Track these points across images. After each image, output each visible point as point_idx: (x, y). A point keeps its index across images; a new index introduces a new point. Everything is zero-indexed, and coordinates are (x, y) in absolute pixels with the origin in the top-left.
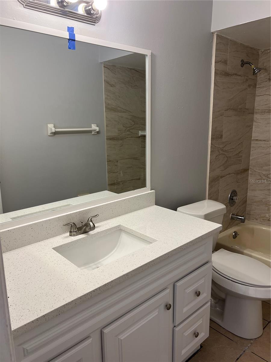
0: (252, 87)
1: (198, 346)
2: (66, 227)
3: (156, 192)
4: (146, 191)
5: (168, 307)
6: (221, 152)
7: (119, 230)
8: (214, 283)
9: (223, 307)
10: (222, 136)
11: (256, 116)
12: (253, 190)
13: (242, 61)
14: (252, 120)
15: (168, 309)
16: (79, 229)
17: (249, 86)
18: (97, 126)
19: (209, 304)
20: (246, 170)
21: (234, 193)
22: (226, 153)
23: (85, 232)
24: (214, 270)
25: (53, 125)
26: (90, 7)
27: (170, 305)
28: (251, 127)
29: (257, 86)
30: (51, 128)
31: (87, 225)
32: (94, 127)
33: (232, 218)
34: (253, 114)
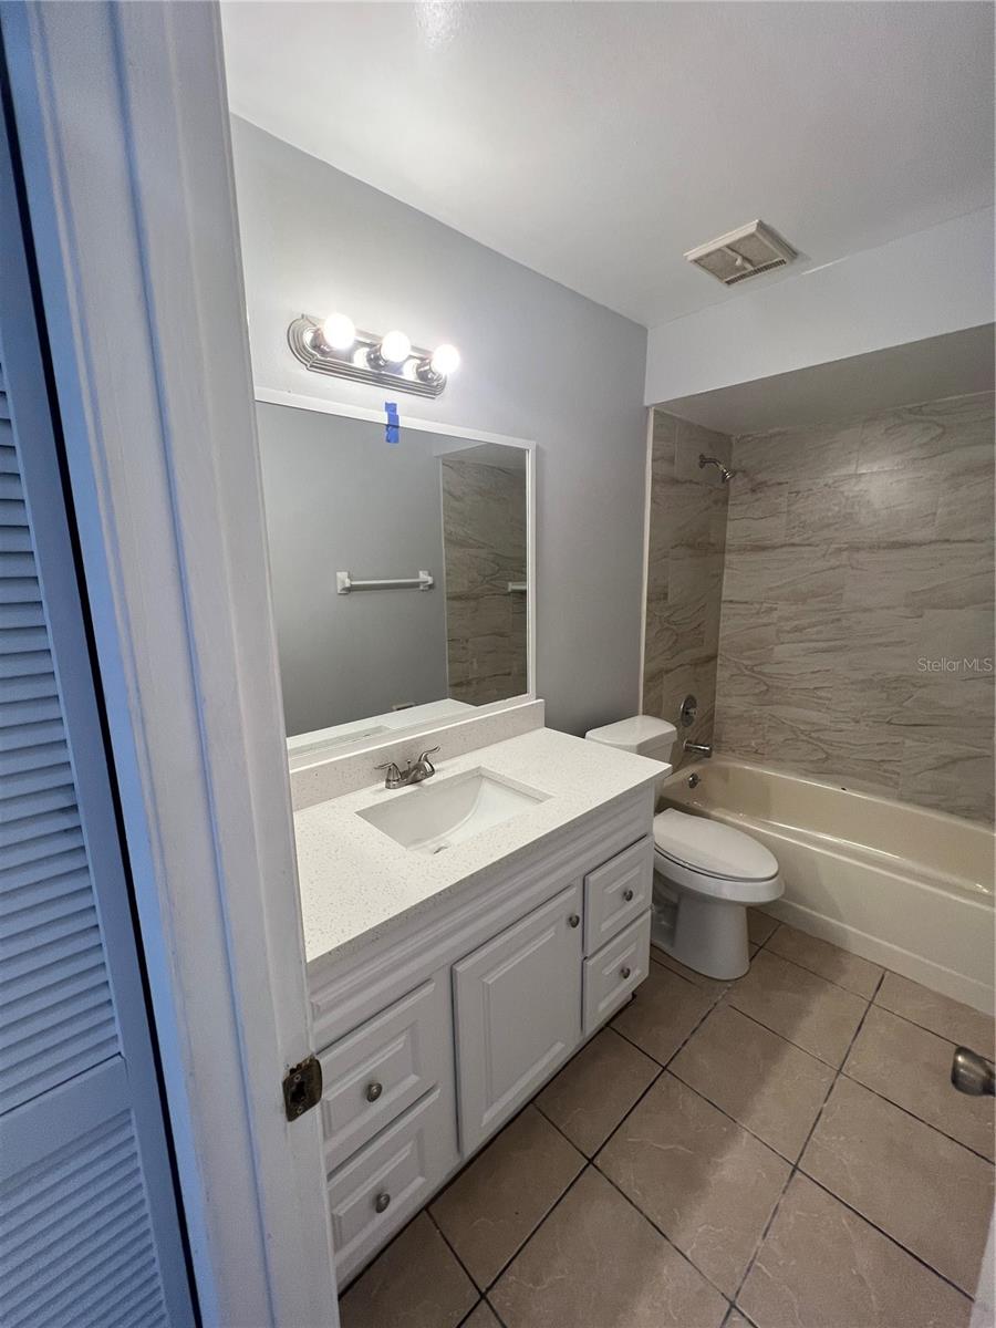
0: (720, 504)
1: (627, 995)
2: (380, 771)
3: (546, 703)
4: (529, 701)
5: (573, 922)
6: (666, 625)
7: (478, 775)
8: (657, 874)
9: (674, 920)
10: (666, 594)
11: (728, 557)
12: (725, 696)
13: (702, 456)
14: (722, 566)
15: (574, 926)
16: (405, 775)
17: (716, 502)
18: (430, 575)
19: (648, 915)
20: (713, 658)
21: (690, 702)
22: (674, 627)
23: (415, 781)
24: (658, 850)
25: (346, 574)
26: (427, 368)
27: (578, 918)
28: (719, 577)
29: (730, 503)
30: (343, 579)
31: (418, 767)
32: (424, 577)
33: (687, 749)
34: (724, 553)
